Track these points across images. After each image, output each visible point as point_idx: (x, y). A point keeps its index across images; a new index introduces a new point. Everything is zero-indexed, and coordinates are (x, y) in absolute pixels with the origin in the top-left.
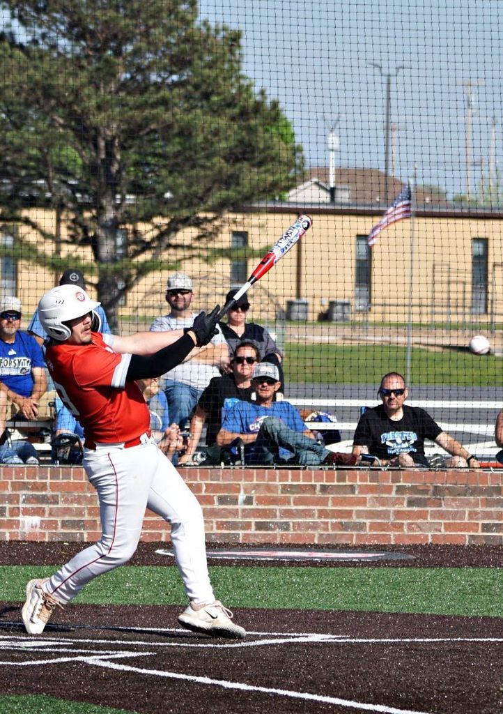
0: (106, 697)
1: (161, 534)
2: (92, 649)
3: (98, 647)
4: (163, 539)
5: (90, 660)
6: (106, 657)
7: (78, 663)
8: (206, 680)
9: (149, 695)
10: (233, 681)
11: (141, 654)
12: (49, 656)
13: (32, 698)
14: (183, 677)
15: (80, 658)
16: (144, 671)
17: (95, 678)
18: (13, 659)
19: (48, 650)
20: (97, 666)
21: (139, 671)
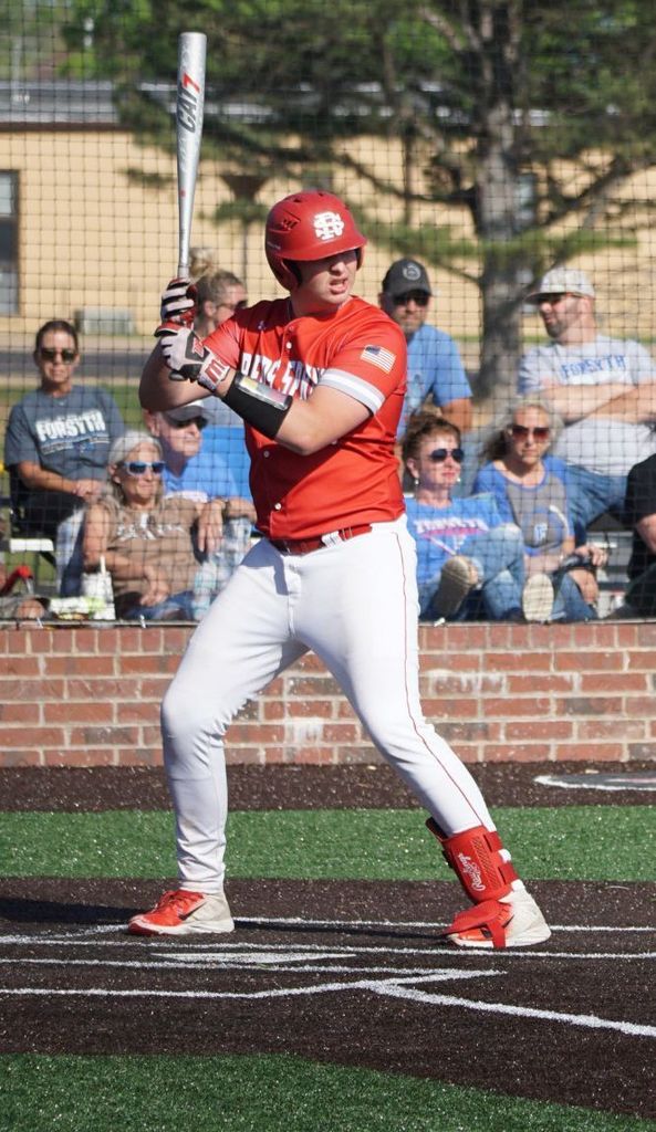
0: (401, 1057)
1: (547, 748)
2: (390, 964)
3: (402, 962)
4: (552, 756)
5: (382, 987)
6: (414, 980)
7: (359, 991)
8: (592, 1021)
9: (481, 1053)
10: (642, 1022)
11: (478, 973)
12: (307, 979)
13: (264, 1060)
14: (550, 1015)
15: (362, 984)
16: (481, 1006)
17: (387, 1020)
18: (238, 987)
19: (307, 968)
20: (393, 999)
21: (472, 1005)
